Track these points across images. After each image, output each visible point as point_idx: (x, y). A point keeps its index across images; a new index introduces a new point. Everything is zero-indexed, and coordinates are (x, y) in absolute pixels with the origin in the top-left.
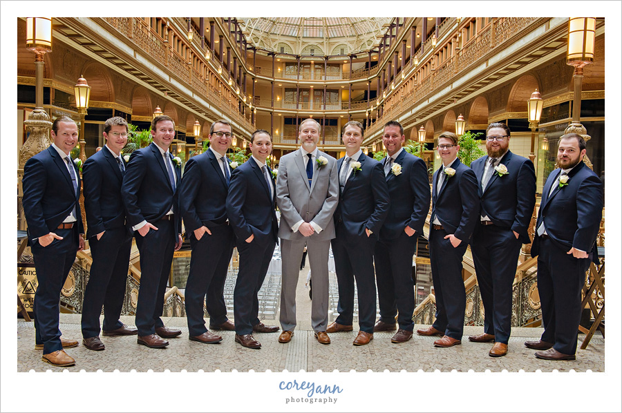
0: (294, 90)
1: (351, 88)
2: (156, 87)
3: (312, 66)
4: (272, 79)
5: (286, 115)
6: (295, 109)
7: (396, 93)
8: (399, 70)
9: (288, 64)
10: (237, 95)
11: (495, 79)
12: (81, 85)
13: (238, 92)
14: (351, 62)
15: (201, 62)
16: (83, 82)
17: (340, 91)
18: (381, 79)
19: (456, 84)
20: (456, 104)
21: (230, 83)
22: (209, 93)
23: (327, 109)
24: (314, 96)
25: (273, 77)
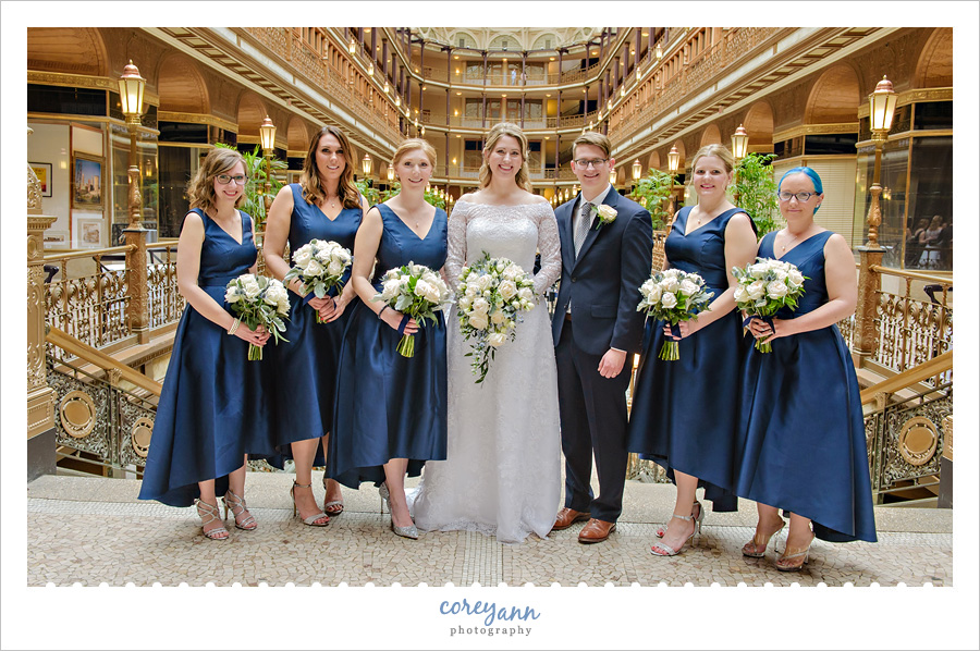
0: (479, 100)
1: (561, 97)
2: (274, 92)
3: (505, 66)
4: (448, 86)
5: (468, 136)
6: (481, 127)
7: (626, 102)
8: (630, 70)
9: (470, 63)
10: (396, 108)
12: (130, 76)
13: (398, 103)
14: (560, 59)
15: (344, 60)
16: (133, 71)
17: (544, 102)
18: (604, 84)
19: (723, 84)
20: (722, 114)
21: (386, 90)
22: (356, 104)
23: (525, 128)
24: (508, 109)
25: (448, 82)
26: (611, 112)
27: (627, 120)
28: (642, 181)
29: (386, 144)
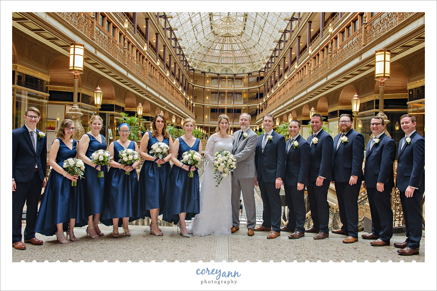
0: (216, 93)
1: (249, 92)
2: (138, 92)
3: (227, 79)
5: (212, 107)
6: (217, 103)
7: (275, 94)
8: (276, 82)
9: (213, 78)
10: (184, 96)
11: (332, 87)
13: (184, 95)
14: (248, 77)
15: (164, 78)
16: (99, 90)
17: (242, 94)
18: (266, 87)
19: (309, 90)
20: (309, 101)
21: (180, 89)
22: (168, 95)
23: (235, 104)
24: (228, 97)
25: (204, 86)
26: (269, 98)
27: (274, 102)
28: (279, 126)
29: (180, 111)
